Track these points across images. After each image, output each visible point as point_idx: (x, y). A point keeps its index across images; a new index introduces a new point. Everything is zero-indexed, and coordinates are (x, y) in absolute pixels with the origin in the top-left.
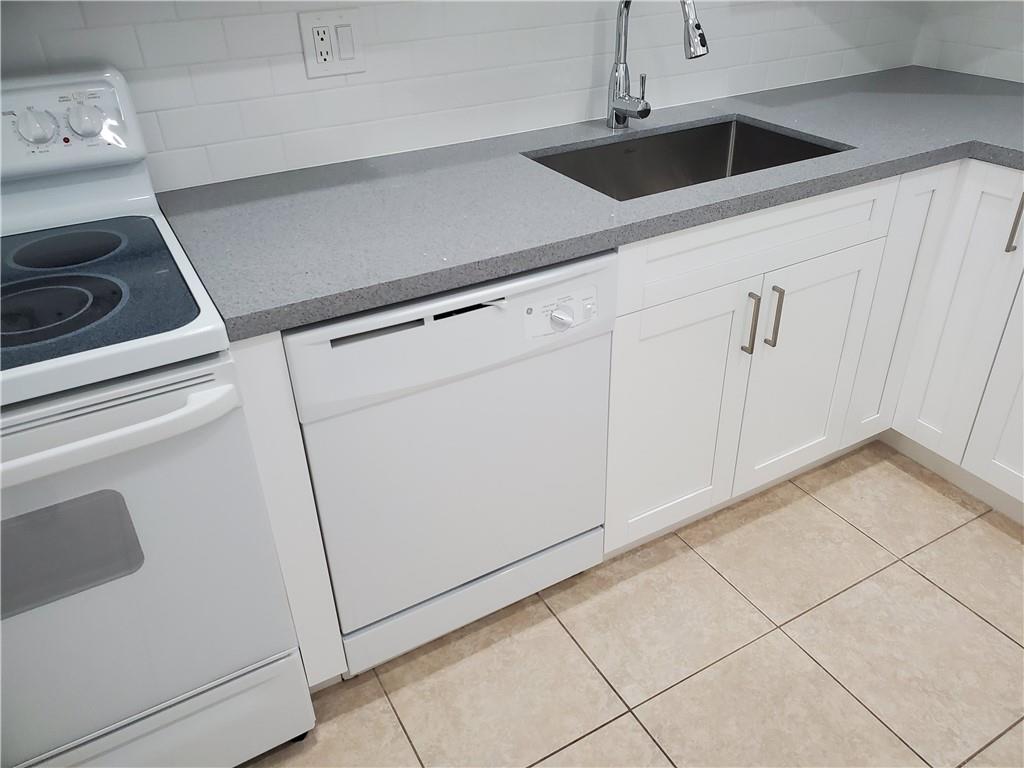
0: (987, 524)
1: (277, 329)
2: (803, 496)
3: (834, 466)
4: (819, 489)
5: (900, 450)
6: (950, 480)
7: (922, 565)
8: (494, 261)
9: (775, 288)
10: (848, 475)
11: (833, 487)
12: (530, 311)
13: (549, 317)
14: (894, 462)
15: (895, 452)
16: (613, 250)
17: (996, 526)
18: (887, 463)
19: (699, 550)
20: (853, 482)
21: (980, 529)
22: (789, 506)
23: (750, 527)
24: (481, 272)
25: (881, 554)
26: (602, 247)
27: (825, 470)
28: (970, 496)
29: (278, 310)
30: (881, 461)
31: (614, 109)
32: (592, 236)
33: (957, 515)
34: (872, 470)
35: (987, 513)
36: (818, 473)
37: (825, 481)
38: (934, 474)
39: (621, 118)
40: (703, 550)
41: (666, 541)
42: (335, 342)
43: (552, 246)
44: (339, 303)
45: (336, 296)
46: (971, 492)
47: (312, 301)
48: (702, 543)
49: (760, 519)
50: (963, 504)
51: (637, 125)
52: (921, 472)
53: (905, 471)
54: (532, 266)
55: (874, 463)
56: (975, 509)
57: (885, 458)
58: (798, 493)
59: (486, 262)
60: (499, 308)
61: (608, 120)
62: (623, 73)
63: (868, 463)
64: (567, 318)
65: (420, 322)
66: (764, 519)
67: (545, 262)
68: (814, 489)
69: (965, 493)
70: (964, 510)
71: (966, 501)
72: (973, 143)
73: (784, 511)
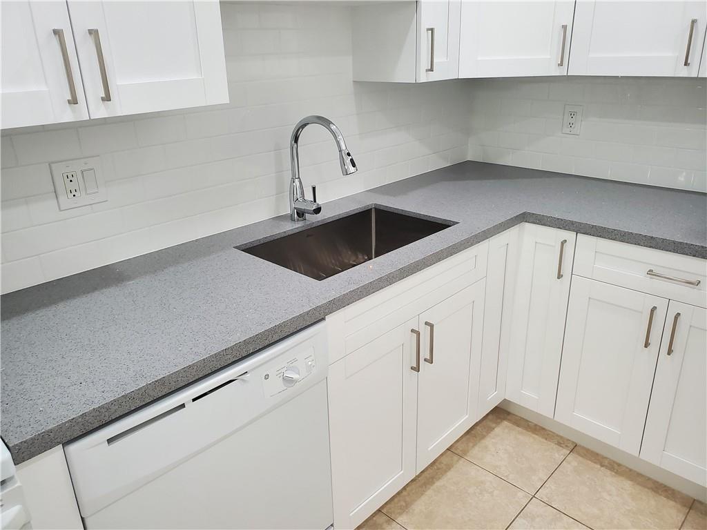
0: (577, 456)
1: (59, 443)
2: (459, 459)
3: (473, 432)
4: (468, 451)
5: (512, 411)
6: (546, 428)
7: (548, 498)
8: (238, 345)
9: (426, 323)
10: (483, 437)
11: (477, 448)
12: (267, 377)
13: (282, 377)
14: (510, 421)
15: (509, 413)
16: (323, 319)
17: (582, 456)
18: (506, 423)
19: (400, 520)
20: (488, 441)
21: (574, 461)
22: (452, 469)
23: (430, 492)
24: (229, 356)
25: (521, 494)
26: (314, 318)
27: (468, 436)
28: (561, 437)
29: (60, 427)
30: (502, 421)
31: (295, 208)
32: (308, 313)
33: (559, 454)
34: (498, 430)
35: (575, 448)
36: (464, 439)
37: (471, 445)
38: (536, 425)
39: (301, 214)
40: (402, 519)
41: (374, 518)
42: (110, 441)
43: (280, 326)
44: (113, 408)
45: (111, 403)
46: (561, 434)
47: (90, 412)
48: (400, 514)
49: (436, 484)
50: (559, 444)
51: (313, 219)
52: (528, 425)
53: (518, 426)
54: (267, 342)
55: (498, 424)
56: (567, 446)
57: (504, 420)
58: (456, 458)
59: (232, 348)
60: (243, 380)
61: (292, 216)
62: (298, 184)
63: (494, 425)
64: (295, 376)
65: (183, 406)
66: (438, 484)
67: (276, 338)
68: (465, 452)
69: (558, 436)
70: (561, 448)
71: (561, 442)
72: (524, 213)
73: (450, 474)
